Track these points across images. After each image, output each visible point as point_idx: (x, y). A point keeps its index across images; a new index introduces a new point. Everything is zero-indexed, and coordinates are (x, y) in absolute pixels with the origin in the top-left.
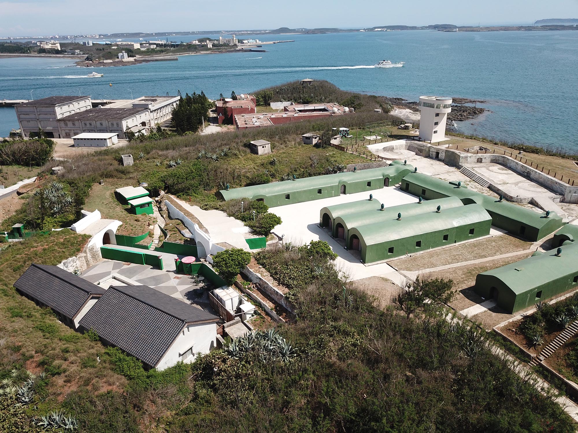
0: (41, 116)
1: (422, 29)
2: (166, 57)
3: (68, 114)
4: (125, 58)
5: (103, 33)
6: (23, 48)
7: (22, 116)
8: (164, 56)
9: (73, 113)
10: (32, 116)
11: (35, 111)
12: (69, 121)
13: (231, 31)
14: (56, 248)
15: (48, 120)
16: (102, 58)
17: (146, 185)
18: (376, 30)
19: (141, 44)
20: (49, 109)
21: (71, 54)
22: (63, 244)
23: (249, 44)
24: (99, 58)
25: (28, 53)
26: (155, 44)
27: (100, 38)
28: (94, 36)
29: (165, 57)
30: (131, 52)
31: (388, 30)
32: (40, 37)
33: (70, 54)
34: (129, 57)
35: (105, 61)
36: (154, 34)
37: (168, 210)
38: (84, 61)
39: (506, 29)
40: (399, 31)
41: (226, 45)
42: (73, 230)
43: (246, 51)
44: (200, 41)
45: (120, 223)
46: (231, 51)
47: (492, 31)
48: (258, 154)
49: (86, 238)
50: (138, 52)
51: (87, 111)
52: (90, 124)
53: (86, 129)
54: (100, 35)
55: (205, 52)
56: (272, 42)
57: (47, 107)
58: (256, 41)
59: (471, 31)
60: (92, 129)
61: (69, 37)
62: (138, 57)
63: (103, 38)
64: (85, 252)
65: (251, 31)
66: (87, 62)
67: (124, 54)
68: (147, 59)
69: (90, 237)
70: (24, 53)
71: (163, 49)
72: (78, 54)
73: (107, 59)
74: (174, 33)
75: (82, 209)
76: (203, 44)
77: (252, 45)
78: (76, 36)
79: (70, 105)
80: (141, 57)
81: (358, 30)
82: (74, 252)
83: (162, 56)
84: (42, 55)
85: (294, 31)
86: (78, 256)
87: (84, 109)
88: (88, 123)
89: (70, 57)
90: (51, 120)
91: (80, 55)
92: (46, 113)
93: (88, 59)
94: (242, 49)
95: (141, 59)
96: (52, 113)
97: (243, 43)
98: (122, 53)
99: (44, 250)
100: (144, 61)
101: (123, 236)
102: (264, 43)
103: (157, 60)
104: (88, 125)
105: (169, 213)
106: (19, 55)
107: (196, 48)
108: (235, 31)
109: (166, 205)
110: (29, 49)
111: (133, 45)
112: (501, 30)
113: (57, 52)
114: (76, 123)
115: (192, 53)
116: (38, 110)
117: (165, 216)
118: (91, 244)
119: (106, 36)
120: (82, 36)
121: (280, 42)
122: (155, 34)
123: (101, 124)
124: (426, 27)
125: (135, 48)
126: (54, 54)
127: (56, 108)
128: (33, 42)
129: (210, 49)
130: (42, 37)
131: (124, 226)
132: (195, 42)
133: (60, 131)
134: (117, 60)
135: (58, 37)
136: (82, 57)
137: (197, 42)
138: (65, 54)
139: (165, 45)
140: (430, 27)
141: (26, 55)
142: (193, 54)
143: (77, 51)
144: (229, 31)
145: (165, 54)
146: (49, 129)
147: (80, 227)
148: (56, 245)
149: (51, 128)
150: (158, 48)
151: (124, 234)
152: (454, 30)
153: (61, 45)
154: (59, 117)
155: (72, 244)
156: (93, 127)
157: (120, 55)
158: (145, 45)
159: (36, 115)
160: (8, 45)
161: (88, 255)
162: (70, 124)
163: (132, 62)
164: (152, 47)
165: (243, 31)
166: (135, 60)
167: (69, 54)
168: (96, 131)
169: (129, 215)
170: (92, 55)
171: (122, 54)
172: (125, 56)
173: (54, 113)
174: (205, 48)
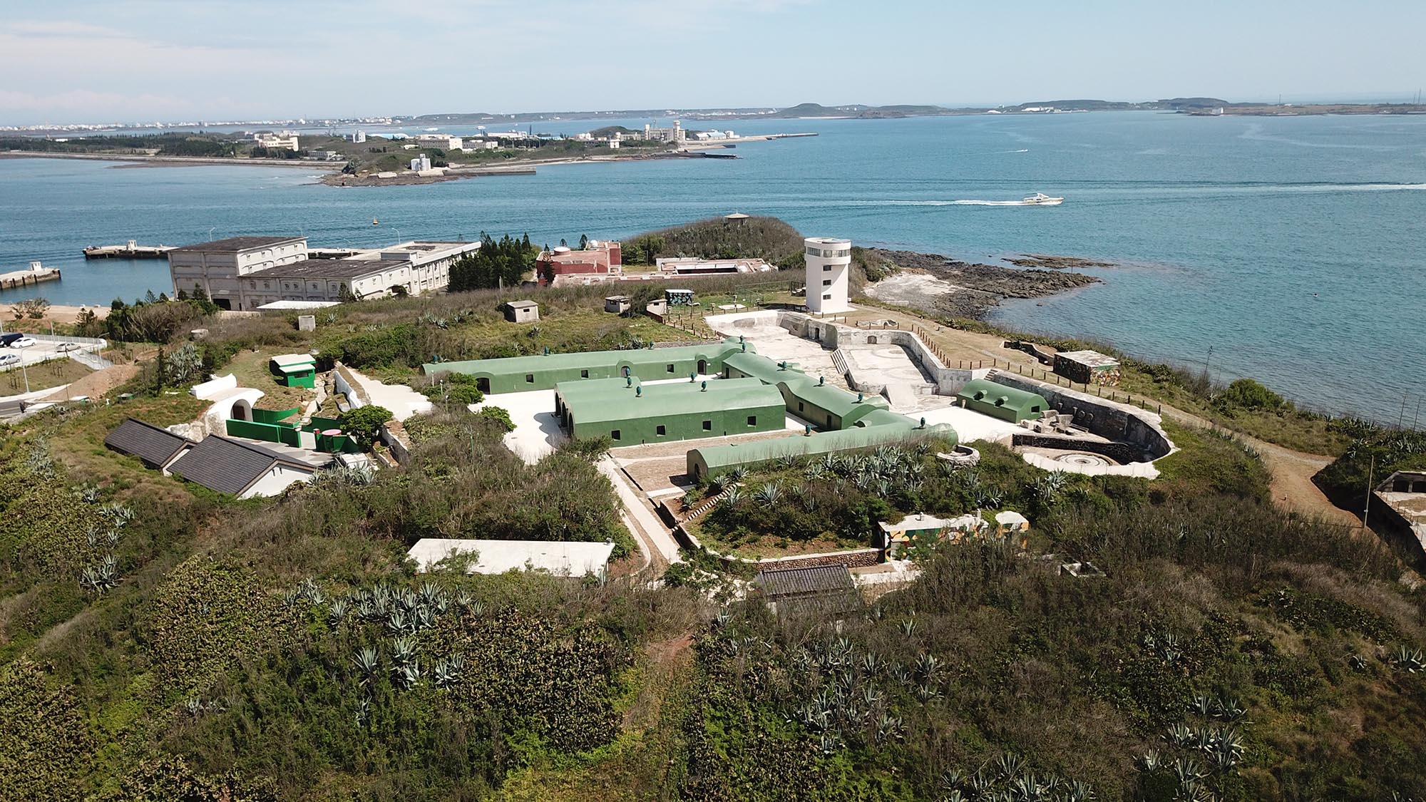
0: (213, 270)
1: (1142, 108)
2: (515, 168)
3: (260, 268)
4: (424, 168)
5: (402, 115)
6: (221, 146)
7: (179, 270)
8: (510, 165)
9: (270, 266)
10: (196, 270)
11: (203, 260)
12: (259, 278)
13: (690, 111)
14: (166, 411)
15: (223, 277)
16: (375, 169)
17: (316, 353)
18: (1028, 109)
19: (465, 140)
20: (226, 258)
21: (318, 160)
22: (175, 407)
23: (709, 141)
24: (370, 168)
25: (231, 157)
26: (497, 139)
27: (393, 125)
28: (381, 120)
29: (512, 167)
30: (439, 156)
31: (1056, 111)
32: (265, 123)
33: (316, 158)
34: (433, 165)
35: (381, 175)
36: (513, 117)
37: (335, 384)
38: (339, 175)
39: (1344, 109)
40: (1084, 113)
41: (654, 142)
42: (193, 394)
43: (693, 156)
44: (595, 134)
45: (261, 394)
46: (659, 156)
47: (1307, 114)
48: (514, 320)
49: (206, 404)
50: (457, 156)
51: (296, 263)
52: (296, 286)
53: (288, 294)
54: (394, 119)
55: (601, 158)
56: (763, 137)
57: (223, 254)
58: (728, 136)
59: (1256, 114)
60: (300, 295)
61: (327, 122)
62: (453, 167)
63: (400, 125)
64: (203, 421)
65: (735, 110)
66: (345, 175)
67: (424, 159)
68: (470, 170)
69: (213, 403)
70: (222, 156)
71: (513, 148)
72: (331, 160)
73: (386, 171)
74: (558, 114)
75: (213, 373)
76: (599, 139)
77: (713, 144)
78: (344, 121)
79: (266, 252)
80: (459, 166)
81: (984, 110)
82: (188, 419)
83: (506, 165)
84: (259, 161)
85: (831, 111)
86: (192, 424)
87: (292, 261)
88: (291, 283)
89: (313, 165)
90: (228, 277)
91: (336, 160)
92: (219, 265)
93: (347, 170)
94: (686, 151)
95: (456, 171)
96: (231, 264)
97: (697, 138)
98: (419, 158)
99: (149, 411)
100: (462, 175)
101: (261, 410)
102: (746, 138)
103: (490, 174)
104: (292, 287)
105: (336, 387)
106: (211, 160)
107: (583, 149)
108: (698, 111)
109: (335, 377)
110: (233, 149)
111: (448, 141)
112: (1333, 111)
113: (290, 154)
114: (272, 283)
115: (573, 160)
116: (208, 259)
117: (329, 391)
118: (211, 411)
119: (407, 121)
120: (356, 121)
121: (783, 137)
122: (516, 115)
123: (315, 286)
124: (1153, 104)
125: (451, 148)
126: (282, 158)
127: (238, 256)
128: (247, 133)
129: (614, 151)
130: (271, 123)
131: (265, 398)
132: (583, 135)
133: (242, 298)
134: (407, 172)
135: (304, 122)
136: (339, 165)
137: (589, 137)
138: (306, 160)
139: (518, 143)
140: (1162, 104)
141: (226, 160)
142: (575, 162)
143: (329, 153)
144: (685, 111)
145: (513, 161)
146: (223, 293)
147: (202, 391)
148: (166, 407)
149: (227, 292)
150: (501, 149)
151: (263, 408)
152: (1214, 111)
153: (301, 140)
154: (243, 272)
155: (187, 410)
156: (300, 290)
157: (414, 162)
158: (474, 141)
159: (204, 267)
160: (193, 139)
161: (207, 425)
162: (260, 285)
163: (438, 176)
164: (489, 145)
165: (716, 110)
166: (445, 172)
167: (314, 160)
168: (305, 298)
169: (278, 386)
170: (356, 161)
171: (418, 160)
172: (424, 164)
173: (234, 264)
174: (603, 148)
